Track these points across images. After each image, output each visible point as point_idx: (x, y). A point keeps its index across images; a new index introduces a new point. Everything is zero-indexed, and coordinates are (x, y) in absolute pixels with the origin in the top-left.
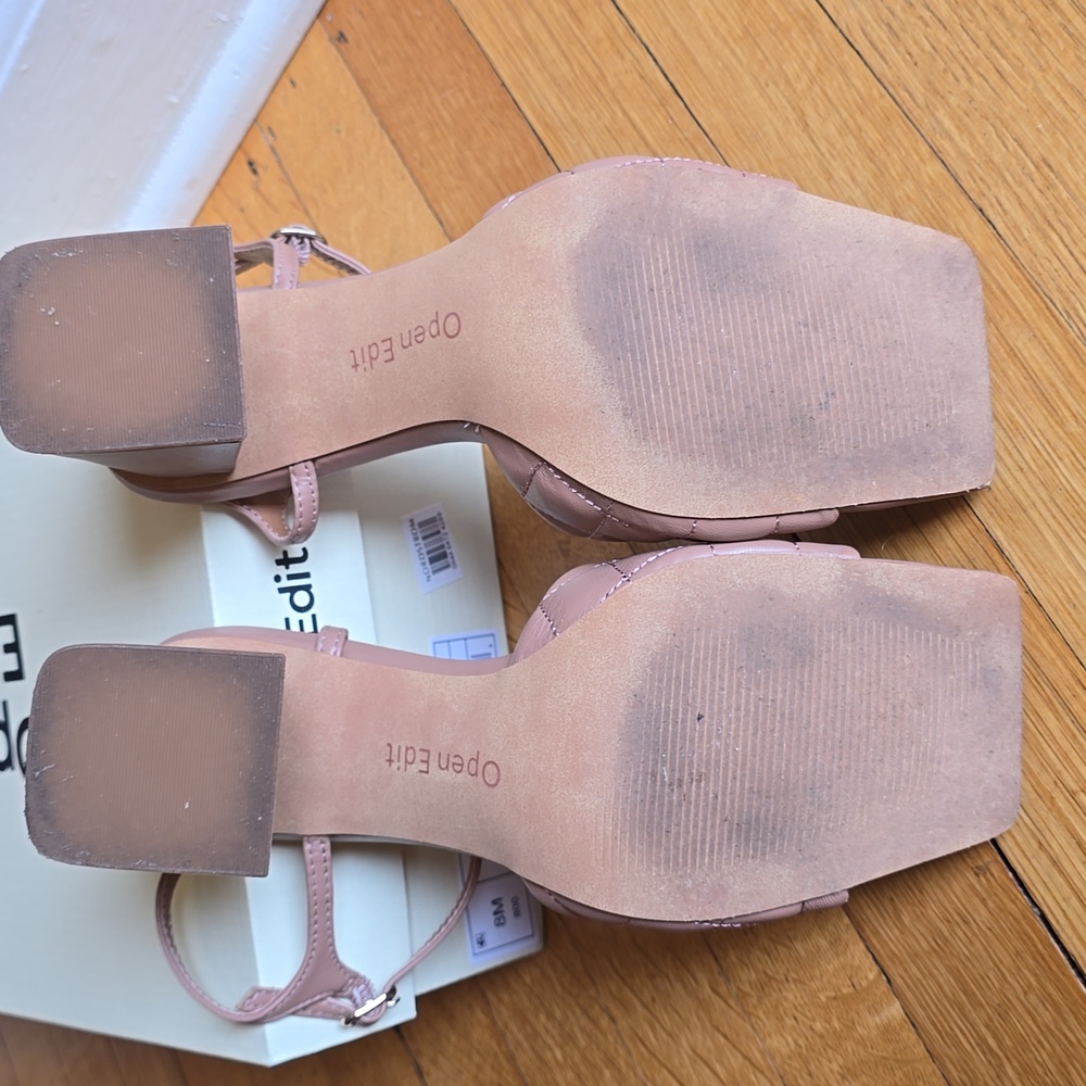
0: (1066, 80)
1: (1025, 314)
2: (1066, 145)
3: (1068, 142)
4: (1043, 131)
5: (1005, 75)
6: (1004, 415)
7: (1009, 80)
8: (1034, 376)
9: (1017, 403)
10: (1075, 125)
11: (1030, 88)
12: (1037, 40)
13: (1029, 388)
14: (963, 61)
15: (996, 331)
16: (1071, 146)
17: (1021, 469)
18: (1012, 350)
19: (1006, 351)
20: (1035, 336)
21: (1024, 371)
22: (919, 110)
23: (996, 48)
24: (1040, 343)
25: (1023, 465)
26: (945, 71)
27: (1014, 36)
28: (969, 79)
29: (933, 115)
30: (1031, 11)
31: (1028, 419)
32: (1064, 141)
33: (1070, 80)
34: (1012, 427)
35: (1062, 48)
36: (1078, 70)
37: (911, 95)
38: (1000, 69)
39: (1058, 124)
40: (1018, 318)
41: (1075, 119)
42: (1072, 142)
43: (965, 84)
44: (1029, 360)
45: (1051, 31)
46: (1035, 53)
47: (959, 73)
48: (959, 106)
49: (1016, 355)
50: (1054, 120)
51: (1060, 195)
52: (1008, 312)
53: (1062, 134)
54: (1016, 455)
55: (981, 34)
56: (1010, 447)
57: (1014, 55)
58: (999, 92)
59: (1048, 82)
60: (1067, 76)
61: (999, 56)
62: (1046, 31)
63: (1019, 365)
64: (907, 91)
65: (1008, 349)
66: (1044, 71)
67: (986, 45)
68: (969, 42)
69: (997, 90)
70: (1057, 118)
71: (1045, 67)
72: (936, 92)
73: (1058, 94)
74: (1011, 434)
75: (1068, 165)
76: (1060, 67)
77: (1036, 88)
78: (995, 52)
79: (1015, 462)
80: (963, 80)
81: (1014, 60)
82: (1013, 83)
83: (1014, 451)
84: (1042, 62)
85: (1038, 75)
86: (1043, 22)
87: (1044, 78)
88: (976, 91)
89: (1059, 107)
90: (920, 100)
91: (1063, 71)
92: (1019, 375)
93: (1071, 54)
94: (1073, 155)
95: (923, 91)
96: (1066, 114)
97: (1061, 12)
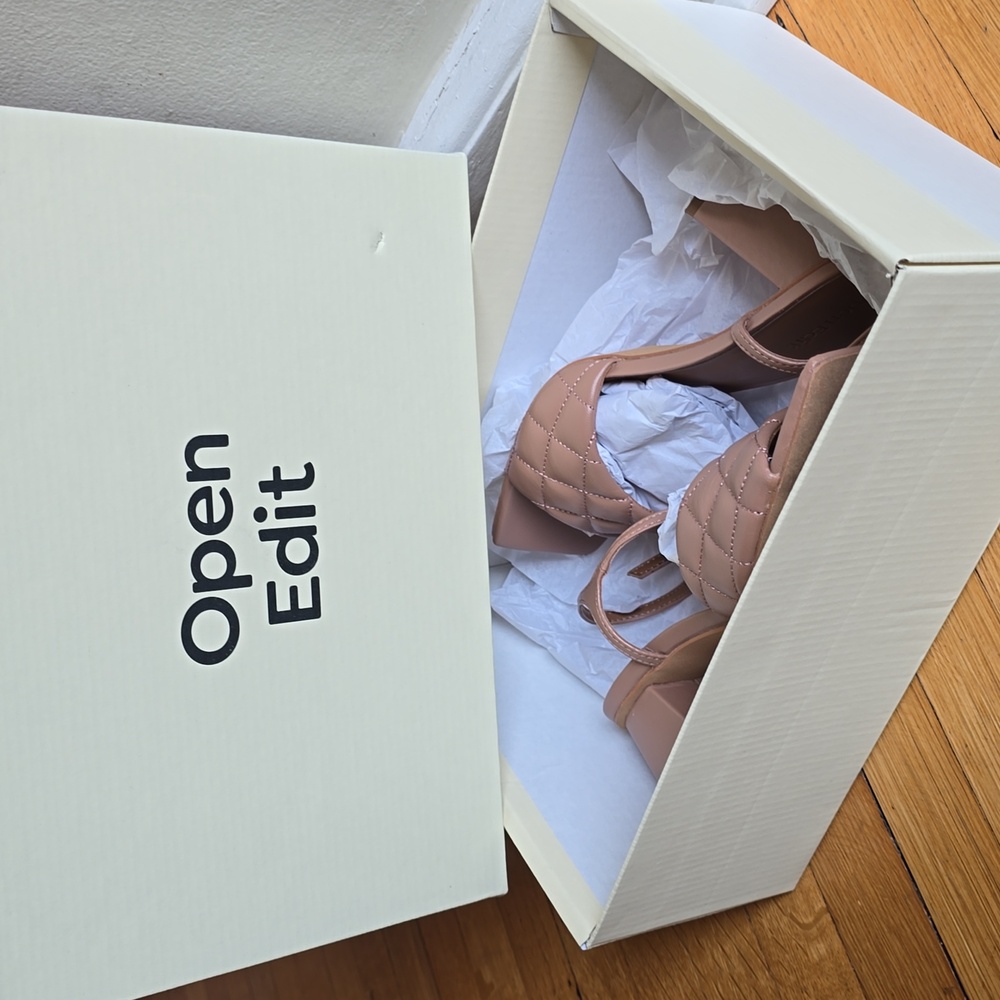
17: (986, 739)
25: (988, 737)
40: (990, 641)
54: (984, 729)
56: (980, 722)
83: (982, 726)
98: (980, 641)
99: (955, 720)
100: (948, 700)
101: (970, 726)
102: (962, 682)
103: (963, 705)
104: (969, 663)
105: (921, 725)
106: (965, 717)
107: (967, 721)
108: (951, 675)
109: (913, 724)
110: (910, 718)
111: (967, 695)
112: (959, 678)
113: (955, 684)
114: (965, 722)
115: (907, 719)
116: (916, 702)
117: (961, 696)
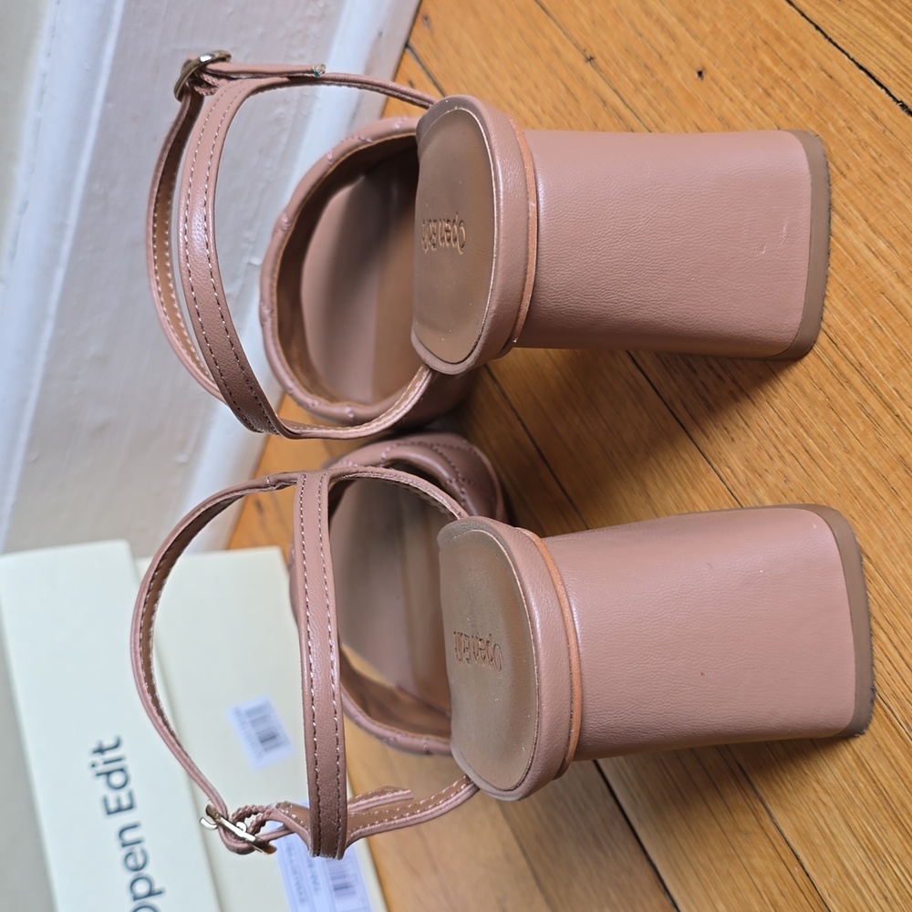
0: (870, 464)
2: (881, 535)
3: (881, 531)
4: (856, 517)
5: (812, 455)
6: (862, 834)
7: (817, 461)
8: (884, 792)
9: (872, 821)
10: (886, 513)
11: (838, 469)
12: (838, 419)
13: (881, 805)
14: (774, 439)
16: (884, 535)
17: (886, 898)
18: (859, 758)
19: (854, 760)
20: (879, 746)
21: (873, 784)
22: (741, 488)
23: (802, 426)
24: (885, 755)
25: (888, 894)
26: (759, 448)
27: (816, 414)
28: (782, 457)
29: (754, 494)
30: (829, 389)
31: (885, 841)
32: (877, 531)
33: (874, 464)
34: (870, 847)
35: (862, 428)
36: (880, 453)
37: (732, 471)
38: (808, 449)
39: (869, 511)
41: (885, 507)
42: (885, 531)
43: (779, 464)
44: (877, 773)
45: (850, 411)
46: (837, 433)
47: (772, 451)
48: (777, 486)
49: (863, 765)
50: (865, 506)
51: (882, 589)
53: (874, 522)
54: (879, 881)
55: (786, 411)
57: (819, 435)
58: (811, 474)
59: (854, 465)
60: (870, 459)
61: (805, 435)
62: (844, 411)
63: (867, 776)
64: (729, 467)
65: (855, 757)
66: (848, 452)
67: (793, 422)
68: (776, 419)
69: (808, 470)
70: (867, 504)
71: (849, 448)
72: (754, 471)
73: (865, 479)
74: (870, 856)
75: (884, 557)
76: (862, 449)
77: (843, 471)
78: (801, 430)
79: (879, 888)
80: (777, 460)
81: (820, 441)
82: (821, 463)
83: (876, 876)
84: (845, 443)
85: (844, 457)
86: (841, 400)
87: (850, 460)
88: (789, 470)
89: (868, 493)
90: (742, 477)
91: (867, 454)
92: (869, 788)
93: (871, 436)
94: (888, 546)
95: (742, 467)
96: (875, 499)
97: (856, 391)
99: (834, 872)
100: (818, 840)
101: (857, 879)
102: (831, 805)
105: (786, 890)
106: (846, 863)
107: (853, 873)
109: (775, 891)
110: (769, 881)
112: (825, 798)
114: (848, 875)
115: (765, 885)
116: (772, 852)
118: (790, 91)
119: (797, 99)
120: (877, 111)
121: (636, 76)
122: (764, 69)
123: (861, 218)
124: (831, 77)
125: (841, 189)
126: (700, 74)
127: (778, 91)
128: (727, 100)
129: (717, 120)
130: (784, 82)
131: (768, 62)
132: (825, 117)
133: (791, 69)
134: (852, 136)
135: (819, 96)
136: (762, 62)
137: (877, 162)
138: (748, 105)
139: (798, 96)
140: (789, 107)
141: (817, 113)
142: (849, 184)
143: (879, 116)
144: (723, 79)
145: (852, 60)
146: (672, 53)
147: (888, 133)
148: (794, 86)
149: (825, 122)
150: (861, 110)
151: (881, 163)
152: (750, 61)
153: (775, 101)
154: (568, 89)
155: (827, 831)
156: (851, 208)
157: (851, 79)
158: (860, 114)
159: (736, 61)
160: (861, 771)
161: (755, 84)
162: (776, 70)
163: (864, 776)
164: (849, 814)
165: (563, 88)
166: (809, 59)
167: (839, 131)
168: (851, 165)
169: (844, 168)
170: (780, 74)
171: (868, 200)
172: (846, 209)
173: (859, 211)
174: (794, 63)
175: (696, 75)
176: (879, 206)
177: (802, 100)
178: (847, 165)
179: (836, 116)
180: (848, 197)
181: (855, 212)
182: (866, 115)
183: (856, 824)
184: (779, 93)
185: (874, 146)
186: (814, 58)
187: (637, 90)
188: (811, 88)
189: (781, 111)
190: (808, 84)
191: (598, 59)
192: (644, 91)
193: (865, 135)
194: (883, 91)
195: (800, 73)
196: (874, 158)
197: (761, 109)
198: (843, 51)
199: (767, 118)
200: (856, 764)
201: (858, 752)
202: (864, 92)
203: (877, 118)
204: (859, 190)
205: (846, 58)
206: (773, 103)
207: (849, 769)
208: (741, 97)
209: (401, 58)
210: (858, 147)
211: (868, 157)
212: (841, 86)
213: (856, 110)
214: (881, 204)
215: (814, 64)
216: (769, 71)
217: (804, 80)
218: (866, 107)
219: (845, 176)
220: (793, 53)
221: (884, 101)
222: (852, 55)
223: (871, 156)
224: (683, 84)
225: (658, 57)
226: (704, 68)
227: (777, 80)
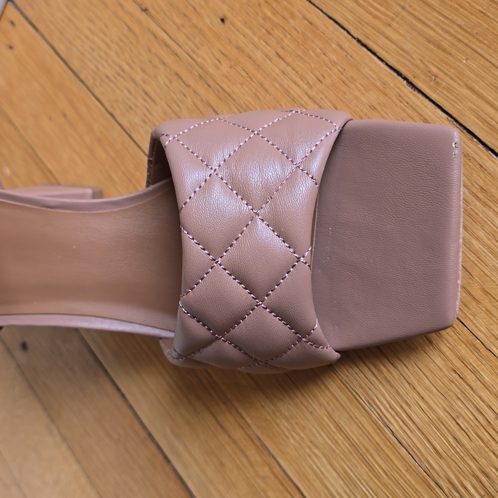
1: (342, 402)
6: (341, 470)
9: (347, 462)
13: (353, 452)
15: (326, 413)
18: (338, 425)
19: (334, 426)
20: (351, 417)
21: (347, 440)
24: (355, 422)
34: (346, 477)
49: (341, 429)
52: (331, 401)
56: (348, 490)
63: (344, 436)
65: (336, 425)
74: (347, 482)
83: (350, 493)
98: (329, 409)
99: (323, 494)
100: (312, 476)
102: (320, 455)
103: (327, 479)
104: (323, 434)
106: (331, 489)
107: (335, 493)
108: (308, 451)
111: (329, 467)
112: (316, 451)
113: (315, 459)
117: (323, 470)
118: (284, 32)
119: (289, 36)
120: (341, 44)
121: (178, 21)
122: (265, 18)
123: (332, 107)
124: (311, 23)
125: (319, 90)
126: (223, 20)
127: (276, 32)
128: (241, 37)
129: (235, 49)
130: (280, 26)
131: (269, 13)
132: (307, 48)
133: (284, 18)
134: (326, 58)
135: (304, 34)
136: (265, 14)
137: (342, 74)
138: (256, 40)
139: (290, 34)
140: (284, 41)
141: (302, 45)
142: (324, 87)
143: (343, 47)
144: (238, 24)
145: (325, 14)
146: (203, 7)
147: (349, 56)
148: (286, 28)
149: (308, 50)
150: (331, 43)
151: (344, 74)
152: (257, 14)
153: (274, 37)
154: (129, 28)
155: (318, 470)
156: (326, 101)
157: (324, 25)
158: (330, 45)
159: (247, 13)
160: (340, 433)
161: (261, 27)
162: (274, 19)
163: (341, 435)
164: (332, 459)
165: (125, 26)
166: (296, 12)
167: (317, 55)
168: (325, 75)
169: (320, 77)
170: (277, 21)
171: (337, 96)
172: (323, 102)
173: (331, 102)
174: (286, 14)
175: (220, 21)
176: (344, 100)
177: (292, 37)
178: (323, 76)
179: (315, 46)
180: (324, 94)
181: (328, 103)
182: (334, 46)
183: (336, 464)
184: (277, 33)
185: (340, 64)
186: (300, 12)
187: (179, 29)
188: (298, 29)
189: (278, 44)
190: (296, 28)
191: (151, 10)
192: (184, 30)
193: (334, 57)
194: (345, 32)
195: (291, 21)
196: (340, 72)
197: (265, 42)
198: (318, 8)
199: (269, 48)
200: (336, 429)
201: (337, 422)
202: (333, 33)
203: (341, 48)
204: (331, 90)
205: (321, 12)
206: (273, 39)
207: (332, 433)
208: (251, 34)
209: (5, 7)
210: (330, 66)
211: (336, 71)
212: (317, 28)
213: (328, 43)
214: (345, 99)
215: (300, 16)
216: (269, 19)
217: (293, 25)
218: (334, 42)
219: (321, 82)
220: (286, 9)
221: (346, 38)
222: (325, 10)
223: (338, 70)
224: (211, 26)
225: (193, 10)
226: (225, 17)
227: (275, 25)
